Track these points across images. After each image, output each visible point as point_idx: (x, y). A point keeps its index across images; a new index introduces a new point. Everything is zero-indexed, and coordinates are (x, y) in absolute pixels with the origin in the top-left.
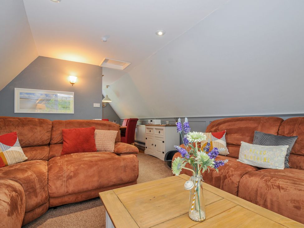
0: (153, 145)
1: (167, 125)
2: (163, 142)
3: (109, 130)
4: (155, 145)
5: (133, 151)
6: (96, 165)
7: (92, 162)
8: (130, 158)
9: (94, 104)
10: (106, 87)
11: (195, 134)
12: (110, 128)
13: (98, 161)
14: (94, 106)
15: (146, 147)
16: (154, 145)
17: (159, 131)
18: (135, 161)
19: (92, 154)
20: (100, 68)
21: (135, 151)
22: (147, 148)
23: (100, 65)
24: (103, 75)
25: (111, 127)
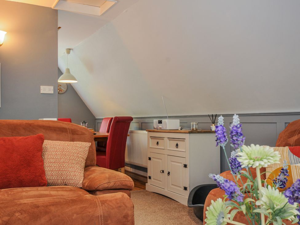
0: (163, 171)
1: (193, 130)
2: (185, 166)
3: (73, 140)
4: (169, 173)
5: (123, 185)
6: (47, 213)
7: (38, 207)
8: (116, 199)
9: (42, 87)
10: (65, 51)
11: (255, 149)
12: (76, 136)
13: (50, 205)
14: (42, 92)
15: (150, 178)
16: (166, 172)
17: (175, 143)
18: (126, 206)
19: (37, 190)
20: (55, 13)
21: (126, 185)
22: (152, 178)
23: (52, 7)
24: (60, 28)
25: (77, 134)
